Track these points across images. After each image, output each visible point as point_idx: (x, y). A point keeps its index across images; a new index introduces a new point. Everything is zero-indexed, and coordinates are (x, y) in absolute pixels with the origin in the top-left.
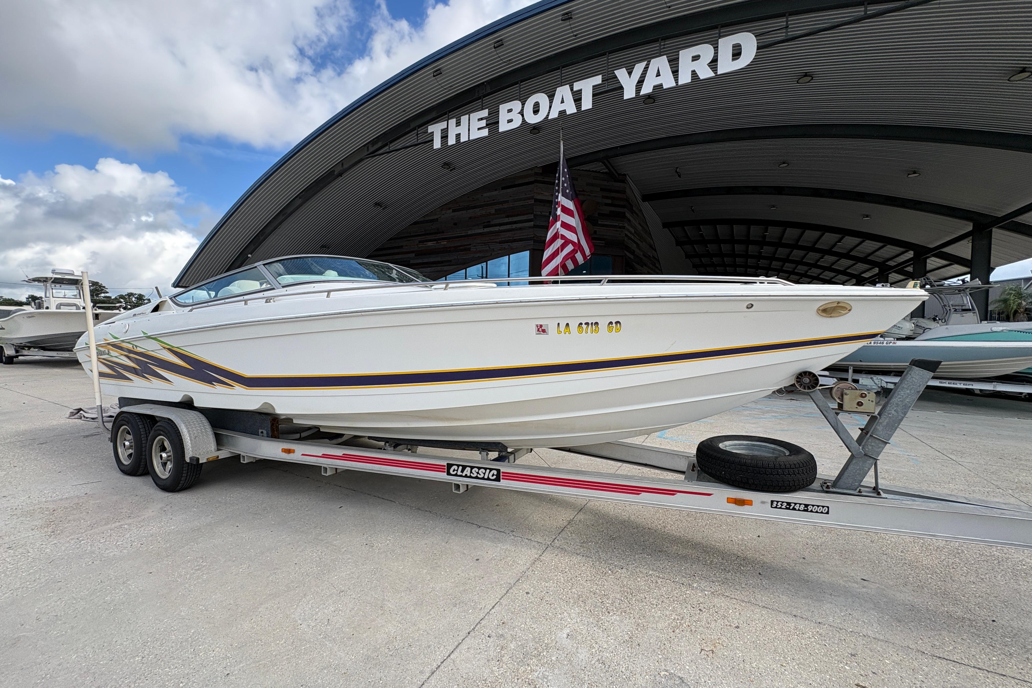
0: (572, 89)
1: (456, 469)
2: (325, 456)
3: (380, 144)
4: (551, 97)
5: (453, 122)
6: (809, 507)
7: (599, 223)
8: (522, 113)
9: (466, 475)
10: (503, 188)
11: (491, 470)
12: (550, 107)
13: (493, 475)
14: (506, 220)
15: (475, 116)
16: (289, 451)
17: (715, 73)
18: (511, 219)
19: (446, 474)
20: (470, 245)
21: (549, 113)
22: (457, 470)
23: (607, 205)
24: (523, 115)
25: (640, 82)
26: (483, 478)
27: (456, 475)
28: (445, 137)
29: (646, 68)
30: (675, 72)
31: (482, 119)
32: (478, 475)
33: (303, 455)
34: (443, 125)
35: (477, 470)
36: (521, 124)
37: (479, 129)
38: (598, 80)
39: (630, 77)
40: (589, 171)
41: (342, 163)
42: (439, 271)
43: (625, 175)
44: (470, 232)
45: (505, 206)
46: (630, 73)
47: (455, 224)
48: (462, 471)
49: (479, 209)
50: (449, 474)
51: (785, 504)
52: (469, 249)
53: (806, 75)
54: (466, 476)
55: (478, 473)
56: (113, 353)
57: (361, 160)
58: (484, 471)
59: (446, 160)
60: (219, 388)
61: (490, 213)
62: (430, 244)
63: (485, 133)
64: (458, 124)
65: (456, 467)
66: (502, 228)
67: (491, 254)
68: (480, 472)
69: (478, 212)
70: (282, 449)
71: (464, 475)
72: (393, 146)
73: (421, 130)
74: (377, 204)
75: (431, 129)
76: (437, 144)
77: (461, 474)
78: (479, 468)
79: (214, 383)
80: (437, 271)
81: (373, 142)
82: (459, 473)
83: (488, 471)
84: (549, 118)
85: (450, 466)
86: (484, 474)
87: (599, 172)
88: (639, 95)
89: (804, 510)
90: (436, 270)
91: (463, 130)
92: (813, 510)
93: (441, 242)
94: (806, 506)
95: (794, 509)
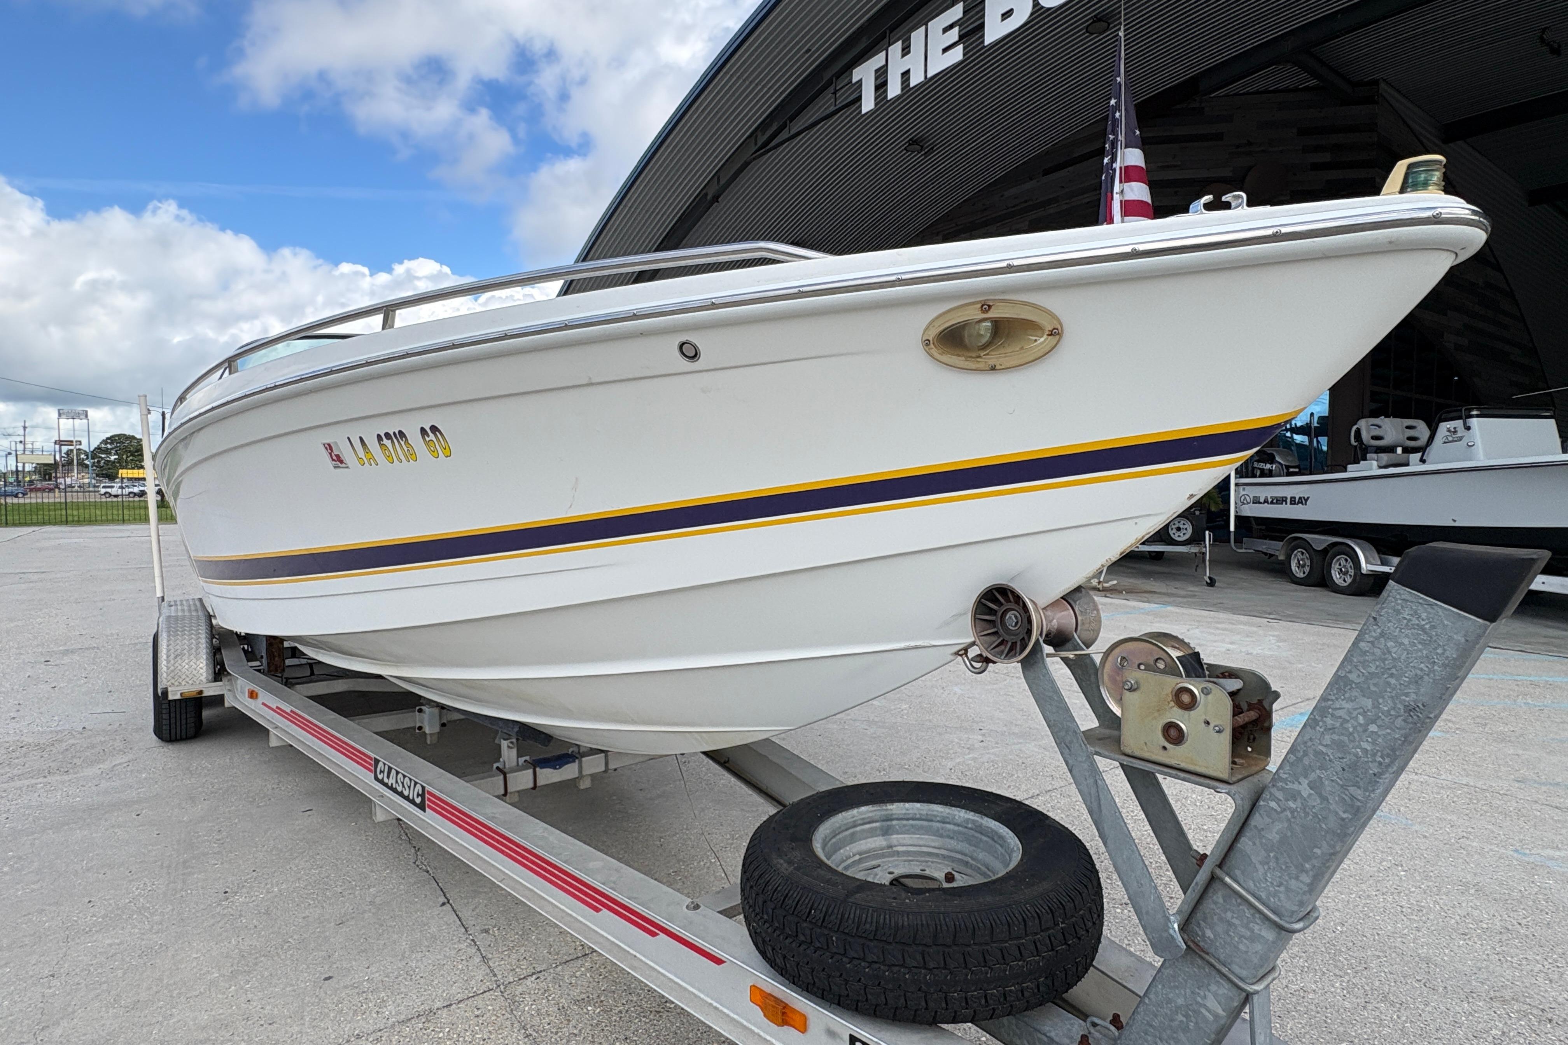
3: (775, 127)
5: (896, 48)
15: (938, 24)
23: (1315, 167)
28: (881, 84)
31: (951, 27)
36: (1032, 14)
40: (1266, 92)
41: (717, 176)
43: (1376, 83)
57: (746, 164)
64: (906, 51)
72: (796, 125)
73: (840, 82)
75: (857, 74)
81: (765, 124)
87: (1296, 90)
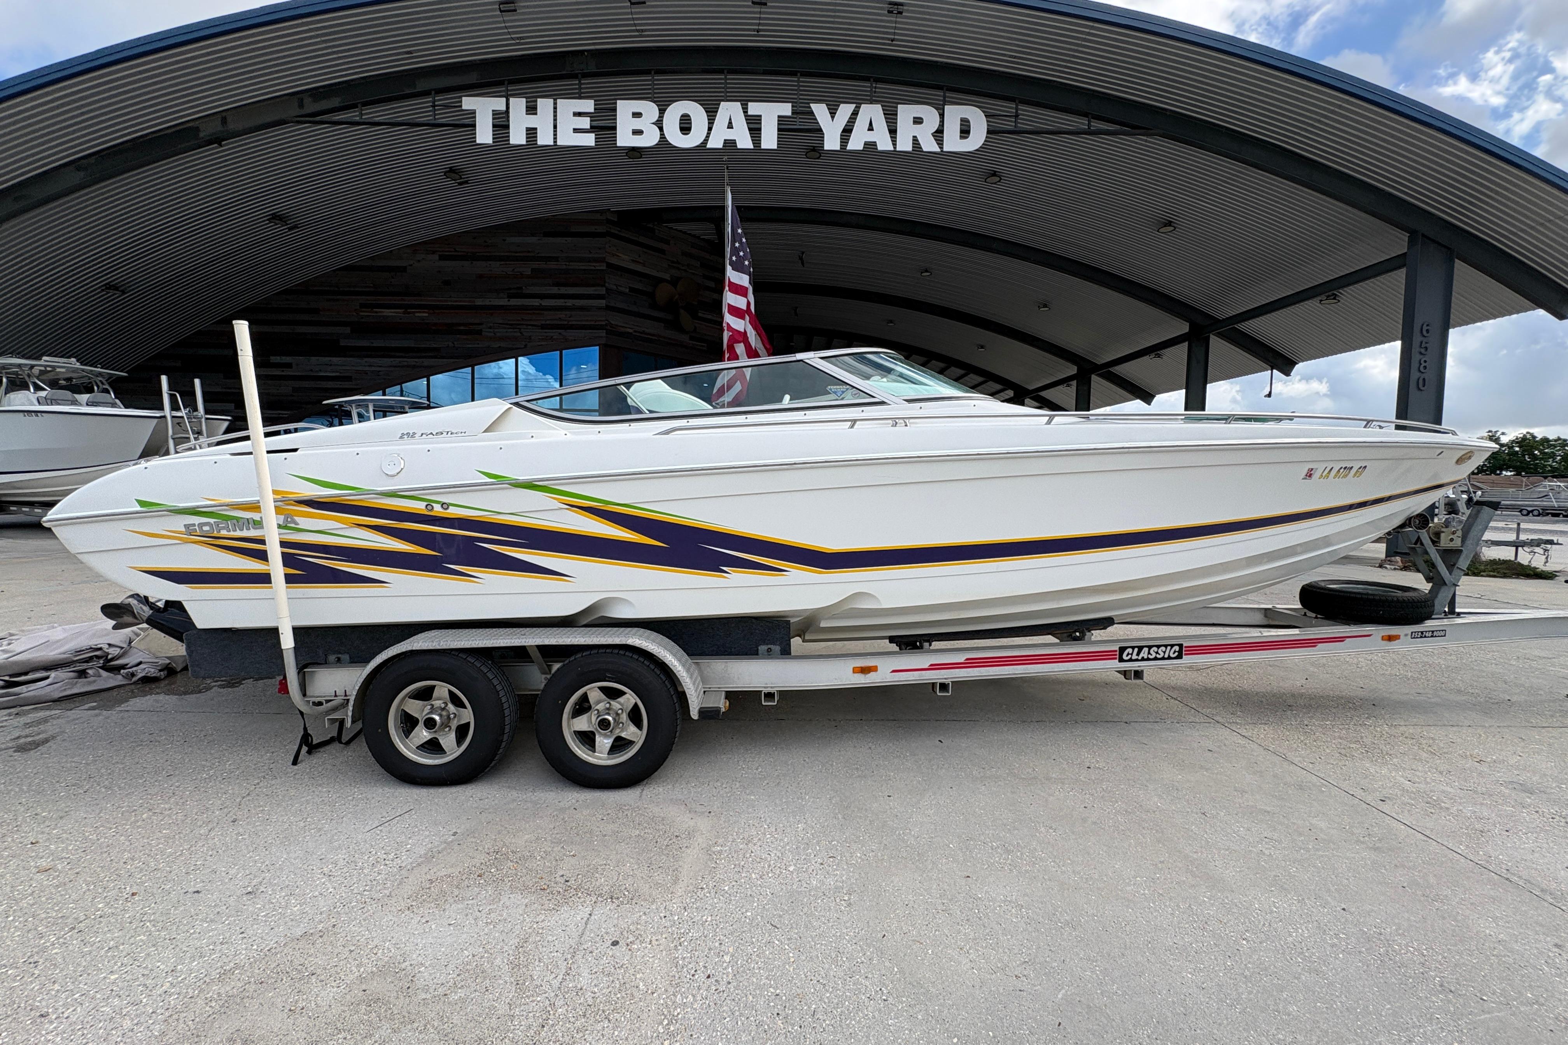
0: (745, 112)
1: (1130, 652)
2: (934, 667)
3: (335, 102)
4: (712, 114)
5: (519, 103)
7: (700, 315)
8: (659, 124)
9: (1143, 657)
10: (547, 235)
11: (1172, 646)
12: (710, 129)
13: (1175, 652)
14: (555, 290)
15: (568, 106)
16: (865, 670)
17: (940, 148)
18: (563, 290)
19: (1117, 661)
20: (481, 324)
21: (708, 136)
22: (1132, 654)
24: (661, 129)
25: (847, 131)
26: (1163, 658)
27: (1131, 660)
28: (501, 125)
29: (855, 114)
30: (893, 132)
31: (581, 114)
32: (1158, 656)
33: (894, 671)
34: (497, 103)
35: (1155, 649)
36: (658, 143)
37: (576, 130)
38: (786, 109)
39: (833, 117)
40: (685, 233)
41: (223, 117)
42: (414, 367)
44: (479, 302)
45: (553, 265)
46: (833, 114)
47: (447, 283)
48: (1138, 654)
49: (498, 263)
50: (1121, 660)
52: (479, 332)
53: (994, 174)
54: (1143, 659)
55: (1157, 653)
57: (283, 123)
58: (1163, 648)
59: (455, 163)
60: (736, 577)
61: (522, 274)
62: (387, 312)
63: (588, 140)
64: (532, 109)
65: (1130, 650)
66: (546, 303)
67: (526, 346)
68: (1160, 651)
69: (496, 267)
70: (854, 668)
71: (1140, 658)
72: (372, 113)
73: (441, 100)
74: (276, 218)
75: (468, 103)
76: (484, 135)
77: (1136, 657)
78: (1158, 647)
79: (724, 568)
80: (408, 366)
81: (317, 93)
82: (1134, 657)
83: (1169, 648)
84: (709, 146)
85: (1122, 650)
86: (1164, 652)
88: (845, 149)
89: (1421, 637)
90: (406, 364)
91: (542, 122)
93: (414, 313)
94: (1422, 633)
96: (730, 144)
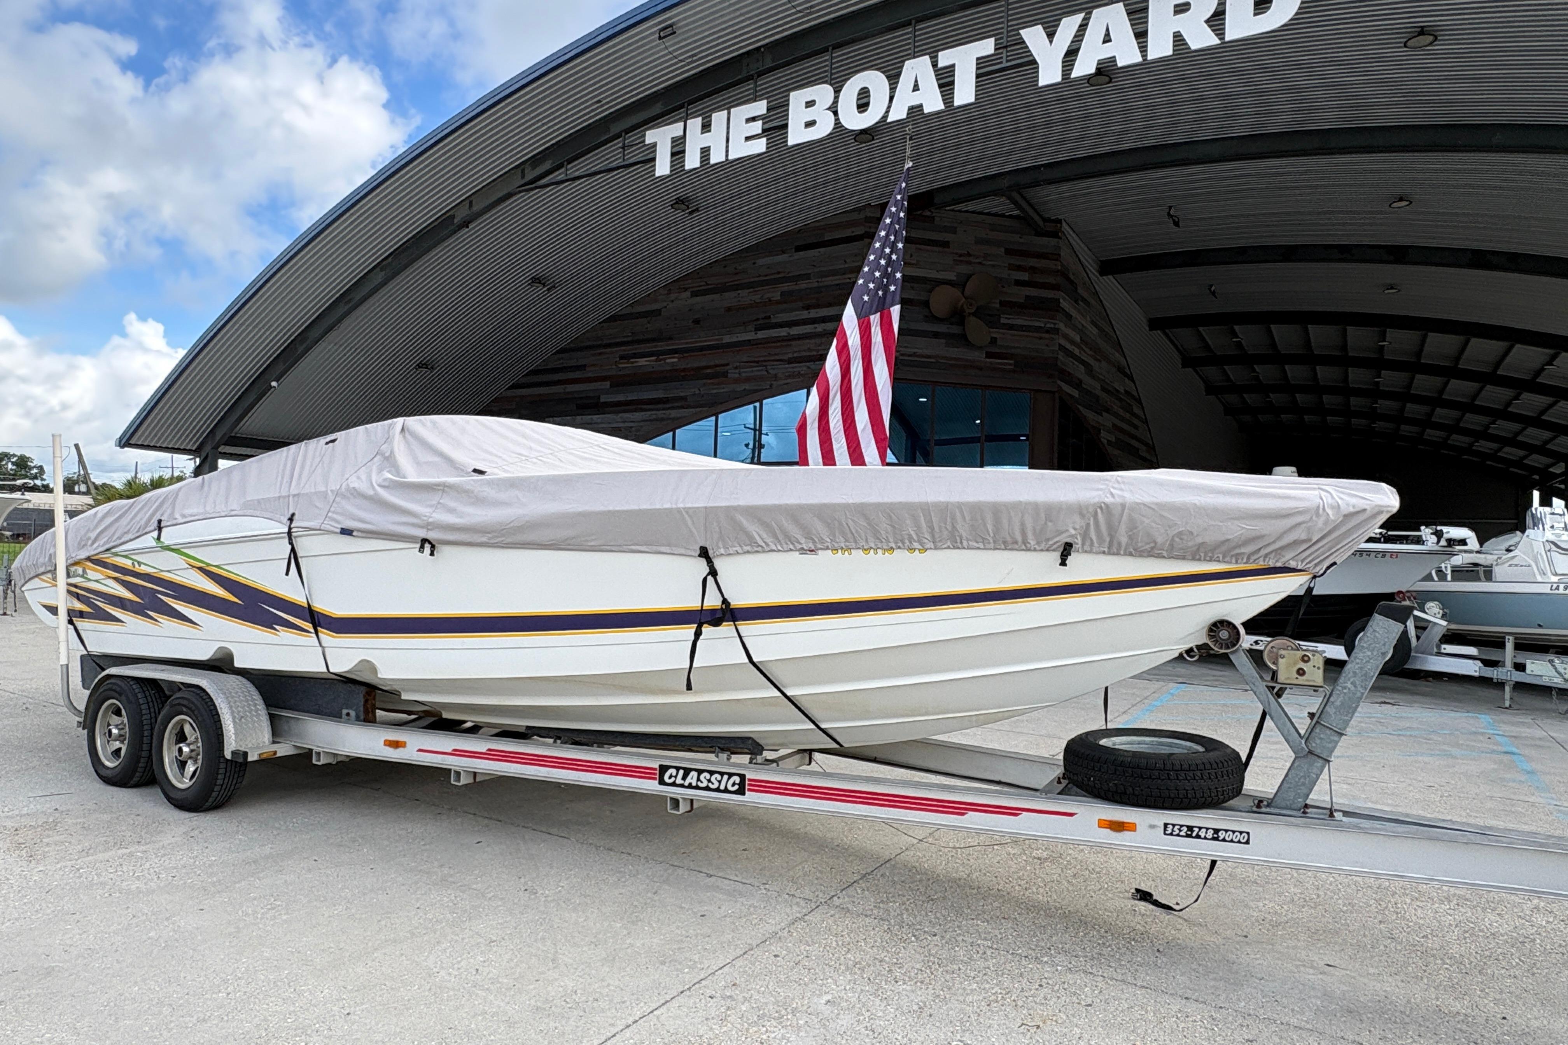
0: (935, 65)
1: (674, 774)
2: (457, 753)
3: (547, 166)
4: (893, 79)
5: (695, 124)
6: (1220, 834)
7: (1003, 321)
8: (834, 109)
9: (690, 784)
10: (798, 249)
11: (731, 775)
12: (891, 99)
13: (734, 785)
14: (805, 315)
15: (741, 113)
16: (396, 745)
17: (1220, 39)
18: (813, 313)
19: (657, 782)
20: (727, 365)
21: (889, 107)
22: (676, 777)
23: (1018, 283)
24: (836, 113)
25: (1072, 54)
26: (718, 790)
27: (674, 784)
28: (678, 152)
29: (1083, 27)
30: (1141, 36)
31: (753, 119)
32: (710, 785)
33: (420, 750)
34: (676, 129)
35: (707, 775)
36: (832, 131)
37: (748, 139)
38: (987, 47)
39: (1051, 42)
40: (980, 213)
41: (470, 201)
42: (662, 419)
43: (1059, 221)
44: (727, 339)
45: (803, 285)
46: (1051, 35)
47: (697, 322)
48: (684, 778)
49: (747, 291)
50: (662, 782)
51: (1185, 829)
52: (725, 374)
53: (1422, 32)
54: (690, 786)
55: (709, 781)
56: (91, 574)
57: (509, 195)
58: (719, 777)
59: (678, 194)
60: (284, 635)
61: (770, 301)
62: (642, 362)
63: (760, 146)
64: (706, 127)
65: (673, 771)
66: (795, 331)
67: (771, 385)
68: (713, 779)
69: (746, 296)
70: (385, 741)
71: (686, 784)
72: (576, 168)
73: (630, 139)
74: (536, 280)
75: (651, 136)
76: (663, 167)
77: (682, 782)
78: (712, 773)
79: (276, 627)
80: (656, 420)
81: (535, 160)
82: (679, 781)
83: (726, 777)
84: (889, 120)
85: (663, 769)
86: (720, 782)
87: (1003, 215)
88: (1069, 78)
89: (1213, 839)
90: (654, 417)
91: (715, 139)
92: (1227, 838)
93: (665, 359)
95: (1198, 836)
96: (915, 111)
